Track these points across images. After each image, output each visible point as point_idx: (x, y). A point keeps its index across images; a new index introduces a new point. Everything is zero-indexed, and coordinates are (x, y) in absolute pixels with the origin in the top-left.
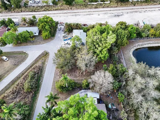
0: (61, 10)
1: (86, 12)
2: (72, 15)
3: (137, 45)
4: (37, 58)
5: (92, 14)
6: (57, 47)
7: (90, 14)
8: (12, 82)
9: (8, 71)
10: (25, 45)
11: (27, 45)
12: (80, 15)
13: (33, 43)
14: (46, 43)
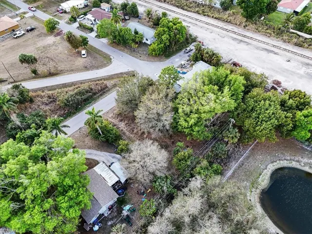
0: (227, 21)
1: (268, 44)
2: (236, 39)
3: (305, 160)
4: (114, 75)
5: (275, 53)
6: (155, 75)
7: (272, 52)
8: (63, 84)
9: (72, 70)
10: (120, 50)
11: (123, 51)
12: (248, 44)
13: (133, 52)
14: (148, 61)
